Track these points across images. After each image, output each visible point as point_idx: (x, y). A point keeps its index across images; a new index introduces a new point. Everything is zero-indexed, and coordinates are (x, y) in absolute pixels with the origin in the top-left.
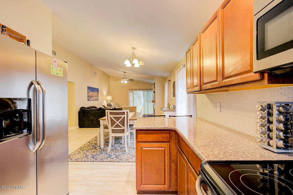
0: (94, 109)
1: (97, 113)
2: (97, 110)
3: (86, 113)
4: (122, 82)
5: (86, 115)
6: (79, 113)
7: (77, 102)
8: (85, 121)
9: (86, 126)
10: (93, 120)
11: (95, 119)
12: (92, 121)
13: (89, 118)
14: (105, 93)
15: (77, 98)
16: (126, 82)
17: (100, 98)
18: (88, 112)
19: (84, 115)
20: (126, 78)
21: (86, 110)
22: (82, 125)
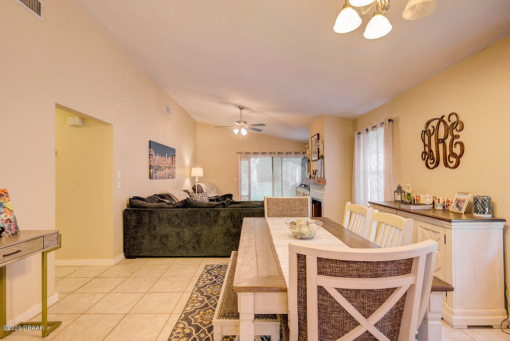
0: (167, 201)
1: (177, 216)
2: (178, 207)
3: (146, 214)
4: (236, 131)
5: (146, 220)
6: (126, 214)
7: (119, 182)
8: (143, 237)
9: (147, 255)
10: (167, 236)
11: (173, 233)
12: (164, 240)
13: (154, 229)
14: (187, 161)
15: (119, 172)
16: (244, 132)
17: (178, 172)
18: (151, 212)
19: (139, 223)
20: (245, 123)
21: (147, 207)
22: (132, 250)
